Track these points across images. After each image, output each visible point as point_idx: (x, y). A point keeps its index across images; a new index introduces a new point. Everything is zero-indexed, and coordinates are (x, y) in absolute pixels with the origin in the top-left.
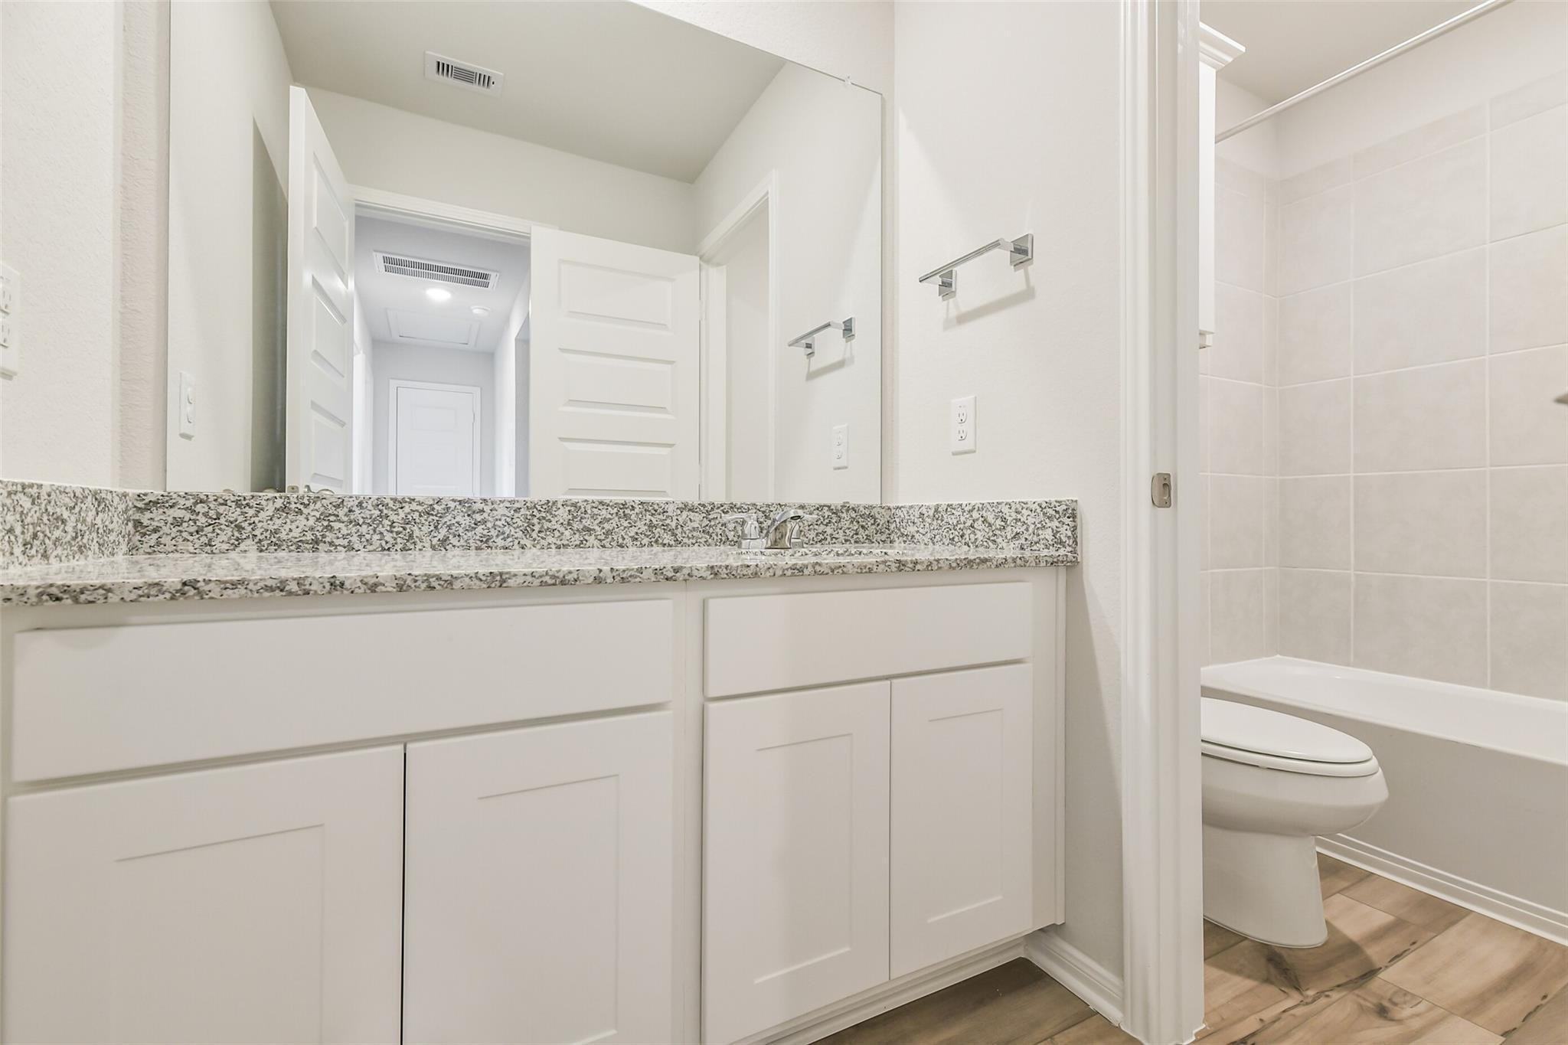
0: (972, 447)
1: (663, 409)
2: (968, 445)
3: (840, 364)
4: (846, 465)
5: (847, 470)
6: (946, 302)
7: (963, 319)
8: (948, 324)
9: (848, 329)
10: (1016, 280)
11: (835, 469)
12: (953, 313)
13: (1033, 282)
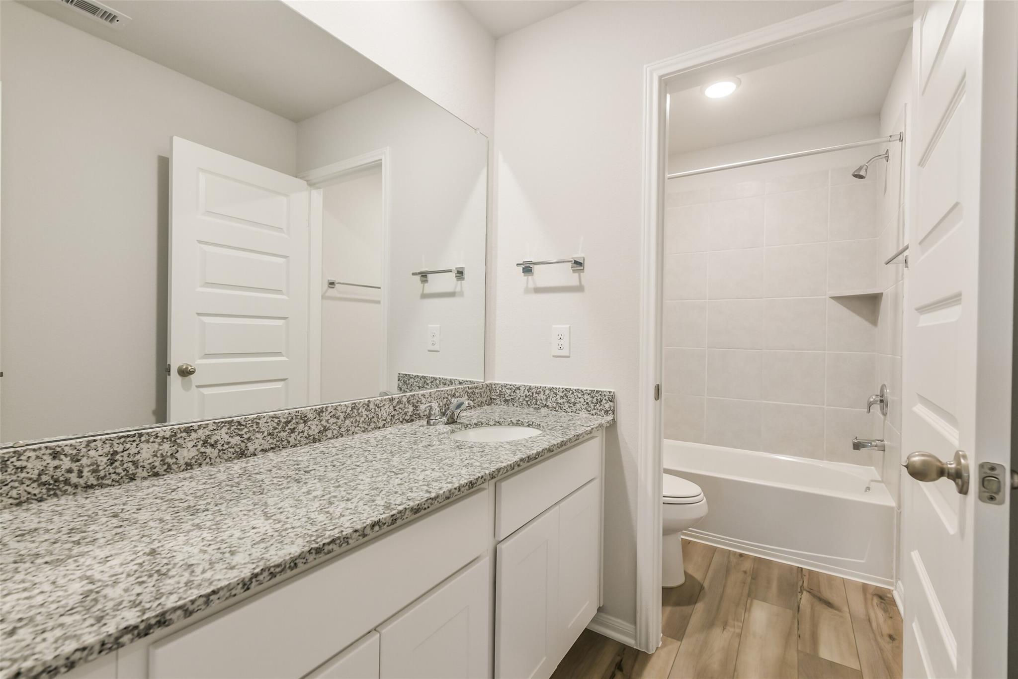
0: (567, 354)
1: (279, 292)
2: (565, 352)
3: (452, 294)
4: (439, 350)
5: (438, 353)
6: (526, 277)
7: (538, 290)
8: (527, 291)
9: (460, 274)
10: (572, 279)
11: (429, 351)
12: (531, 285)
13: (583, 283)
